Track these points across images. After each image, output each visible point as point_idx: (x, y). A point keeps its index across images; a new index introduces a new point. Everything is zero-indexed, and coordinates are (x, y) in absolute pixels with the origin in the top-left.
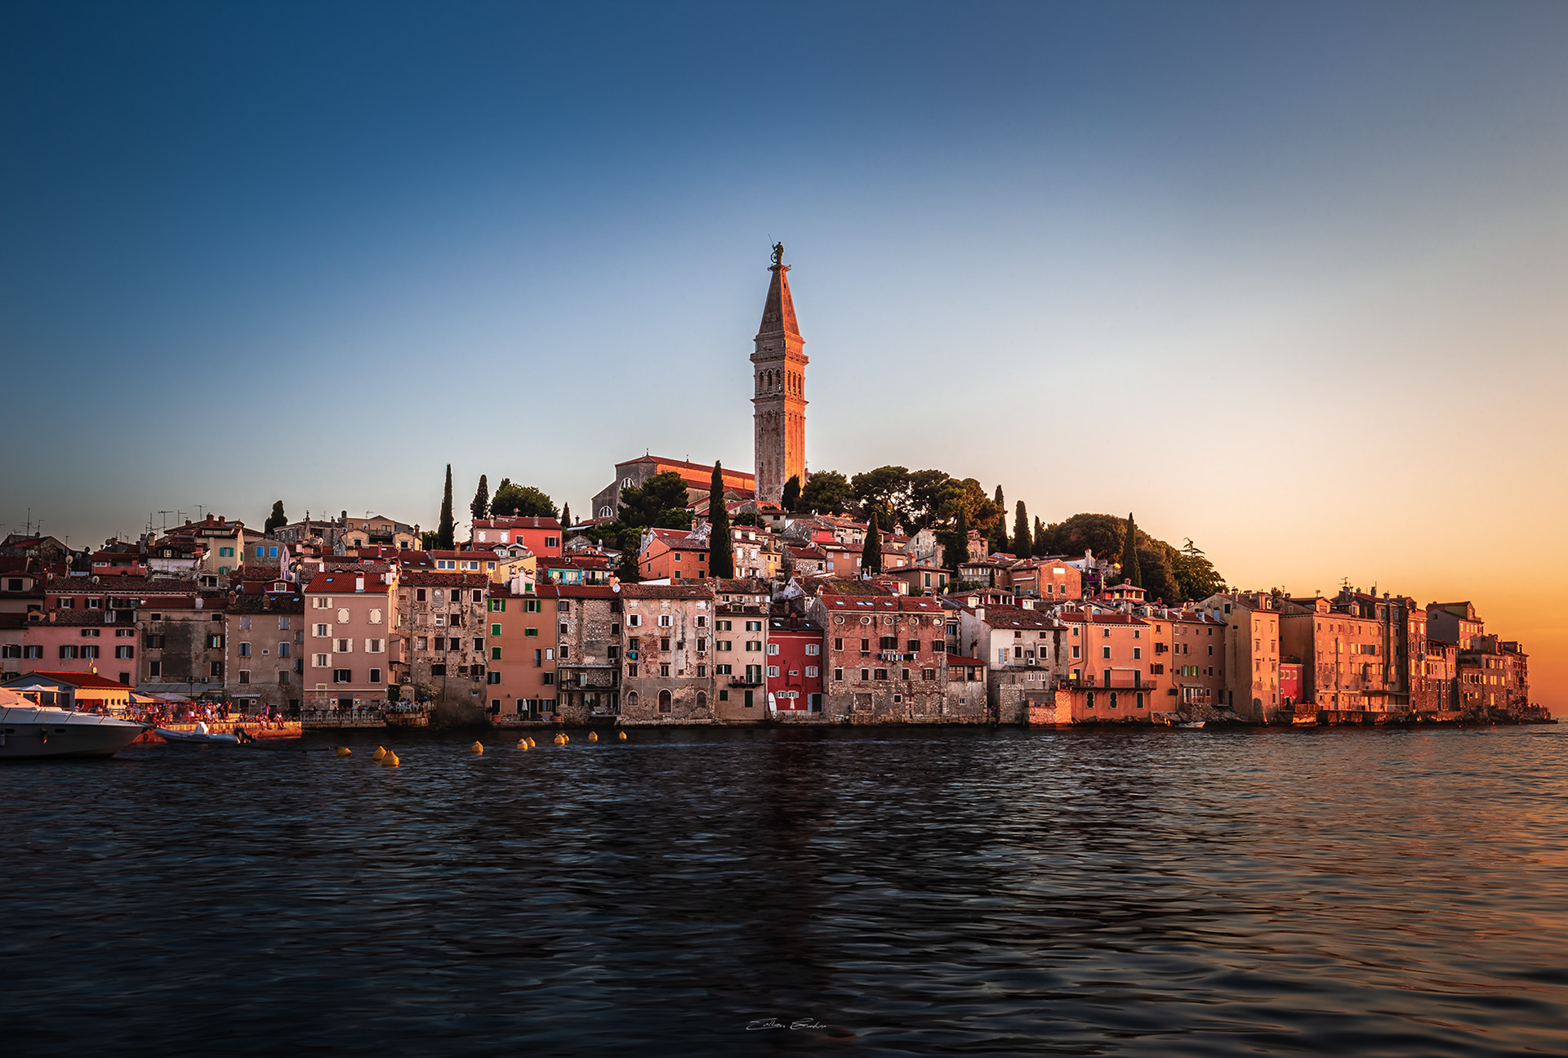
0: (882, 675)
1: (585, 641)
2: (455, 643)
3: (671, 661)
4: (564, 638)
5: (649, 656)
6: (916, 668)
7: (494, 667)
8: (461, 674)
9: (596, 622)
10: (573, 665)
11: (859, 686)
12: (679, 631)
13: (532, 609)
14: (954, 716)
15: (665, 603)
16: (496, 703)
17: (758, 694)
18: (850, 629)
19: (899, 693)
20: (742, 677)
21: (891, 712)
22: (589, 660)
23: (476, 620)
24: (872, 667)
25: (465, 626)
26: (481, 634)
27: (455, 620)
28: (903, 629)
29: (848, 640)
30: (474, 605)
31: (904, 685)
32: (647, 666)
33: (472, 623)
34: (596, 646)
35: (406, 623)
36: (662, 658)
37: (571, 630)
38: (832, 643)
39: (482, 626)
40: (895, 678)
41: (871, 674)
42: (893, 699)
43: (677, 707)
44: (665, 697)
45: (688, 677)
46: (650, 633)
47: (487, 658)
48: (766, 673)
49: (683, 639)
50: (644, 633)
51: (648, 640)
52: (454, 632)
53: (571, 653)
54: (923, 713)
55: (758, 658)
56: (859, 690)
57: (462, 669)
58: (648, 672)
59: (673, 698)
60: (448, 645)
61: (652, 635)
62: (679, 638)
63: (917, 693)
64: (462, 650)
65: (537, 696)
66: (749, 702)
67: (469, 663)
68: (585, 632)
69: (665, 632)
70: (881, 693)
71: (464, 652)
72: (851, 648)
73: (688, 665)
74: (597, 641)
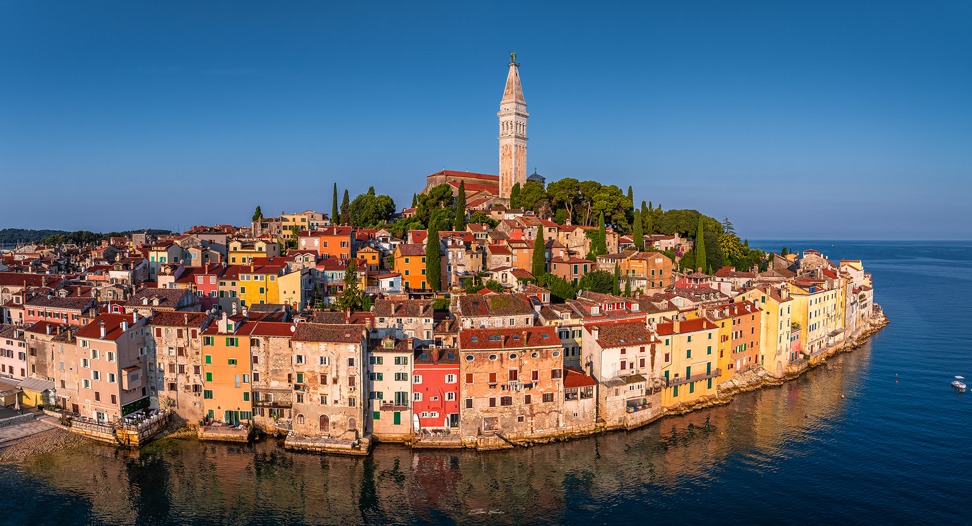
0: (506, 401)
1: (271, 369)
2: (182, 368)
3: (328, 393)
4: (255, 366)
5: (312, 388)
6: (537, 393)
7: (208, 386)
8: (186, 391)
9: (279, 355)
10: (263, 387)
11: (487, 411)
12: (334, 369)
13: (233, 345)
14: (568, 428)
15: (323, 346)
16: (211, 412)
17: (405, 415)
18: (480, 365)
19: (522, 414)
20: (391, 402)
21: (516, 430)
22: (274, 384)
23: (194, 352)
24: (498, 395)
25: (187, 356)
26: (198, 362)
27: (181, 351)
28: (526, 362)
29: (477, 374)
30: (192, 341)
31: (527, 408)
32: (310, 395)
33: (192, 354)
34: (279, 373)
35: (151, 352)
36: (323, 390)
37: (261, 360)
38: (464, 378)
39: (198, 356)
40: (518, 402)
41: (498, 402)
42: (516, 420)
43: (334, 428)
44: (324, 421)
45: (342, 406)
46: (312, 369)
47: (203, 380)
48: (410, 397)
49: (337, 376)
50: (307, 369)
51: (310, 375)
52: (181, 360)
53: (261, 378)
54: (543, 429)
55: (405, 386)
56: (487, 415)
57: (187, 387)
58: (311, 400)
59: (331, 421)
60: (177, 370)
61: (312, 372)
62: (334, 375)
63: (537, 413)
64: (186, 373)
65: (239, 409)
66: (397, 421)
67: (191, 383)
68: (271, 362)
69: (323, 369)
70: (507, 416)
71: (188, 375)
72: (480, 382)
73: (341, 396)
74: (280, 370)
